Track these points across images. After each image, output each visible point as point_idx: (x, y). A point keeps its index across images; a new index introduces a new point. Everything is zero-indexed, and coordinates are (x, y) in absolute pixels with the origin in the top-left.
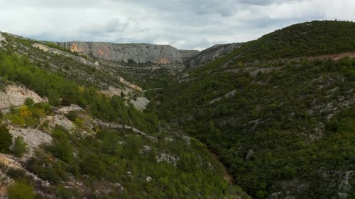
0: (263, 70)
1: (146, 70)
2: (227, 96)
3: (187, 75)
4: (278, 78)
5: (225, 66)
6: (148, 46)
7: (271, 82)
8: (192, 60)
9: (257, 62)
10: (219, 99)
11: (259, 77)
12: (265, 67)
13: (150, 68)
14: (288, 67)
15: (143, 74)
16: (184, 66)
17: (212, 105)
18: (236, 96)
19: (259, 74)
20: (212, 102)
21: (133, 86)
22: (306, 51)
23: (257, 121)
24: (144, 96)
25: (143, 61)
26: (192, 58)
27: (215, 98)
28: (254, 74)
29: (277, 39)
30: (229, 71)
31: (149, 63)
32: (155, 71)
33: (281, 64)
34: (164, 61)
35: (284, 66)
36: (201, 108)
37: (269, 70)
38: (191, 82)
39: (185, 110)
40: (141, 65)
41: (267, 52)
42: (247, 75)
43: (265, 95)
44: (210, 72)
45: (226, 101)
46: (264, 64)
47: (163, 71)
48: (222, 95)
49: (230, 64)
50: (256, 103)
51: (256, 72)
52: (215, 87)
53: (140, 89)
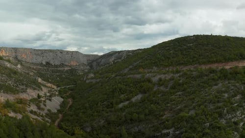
0: (163, 77)
1: (60, 71)
2: (133, 100)
3: (92, 75)
4: (179, 85)
5: (126, 71)
6: (62, 52)
7: (173, 88)
8: (94, 62)
9: (155, 68)
10: (127, 103)
11: (161, 83)
12: (164, 74)
13: (62, 69)
14: (185, 74)
15: (57, 74)
16: (88, 67)
17: (121, 109)
18: (142, 101)
19: (160, 80)
20: (121, 106)
21: (49, 85)
22: (197, 60)
24: (58, 95)
25: (57, 63)
27: (123, 102)
28: (155, 79)
29: (169, 49)
30: (131, 76)
31: (62, 65)
32: (67, 71)
33: (178, 72)
34: (74, 63)
35: (181, 74)
36: (111, 111)
37: (168, 77)
38: (97, 83)
40: (56, 66)
41: (163, 60)
42: (149, 81)
43: (171, 101)
45: (134, 105)
47: (73, 71)
48: (128, 99)
49: (131, 69)
51: (158, 77)
52: (122, 91)
53: (55, 87)
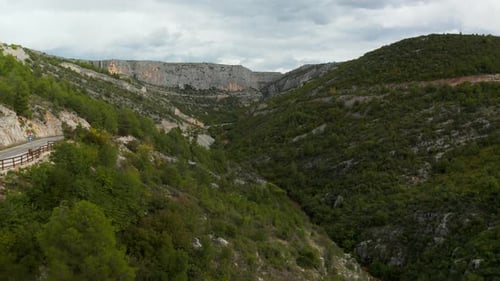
0: (361, 99)
1: (209, 100)
2: (314, 131)
3: (265, 106)
4: (380, 109)
5: (314, 93)
6: (212, 67)
7: (370, 113)
8: (272, 85)
9: (355, 88)
10: (304, 136)
11: (356, 107)
12: (364, 95)
13: (214, 96)
14: (393, 94)
15: (205, 105)
16: (260, 95)
17: (295, 143)
18: (325, 133)
19: (357, 103)
20: (295, 140)
21: (192, 120)
22: (417, 74)
23: (349, 162)
24: (207, 134)
25: (204, 86)
26: (272, 84)
27: (298, 134)
28: (349, 103)
29: (382, 59)
30: (318, 100)
31: (213, 90)
32: (222, 101)
33: (383, 92)
34: (234, 87)
35: (387, 94)
36: (281, 147)
37: (369, 99)
38: (269, 114)
39: (260, 149)
40: (203, 92)
41: (368, 76)
42: (341, 105)
43: (363, 130)
44: (293, 102)
45: (313, 138)
46: (363, 91)
47: (232, 101)
48: (307, 131)
49: (320, 91)
50: (350, 141)
51: (352, 102)
52: (299, 120)
53: (202, 125)
